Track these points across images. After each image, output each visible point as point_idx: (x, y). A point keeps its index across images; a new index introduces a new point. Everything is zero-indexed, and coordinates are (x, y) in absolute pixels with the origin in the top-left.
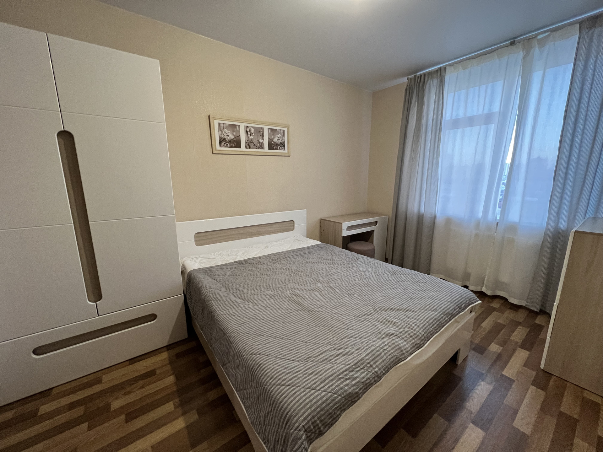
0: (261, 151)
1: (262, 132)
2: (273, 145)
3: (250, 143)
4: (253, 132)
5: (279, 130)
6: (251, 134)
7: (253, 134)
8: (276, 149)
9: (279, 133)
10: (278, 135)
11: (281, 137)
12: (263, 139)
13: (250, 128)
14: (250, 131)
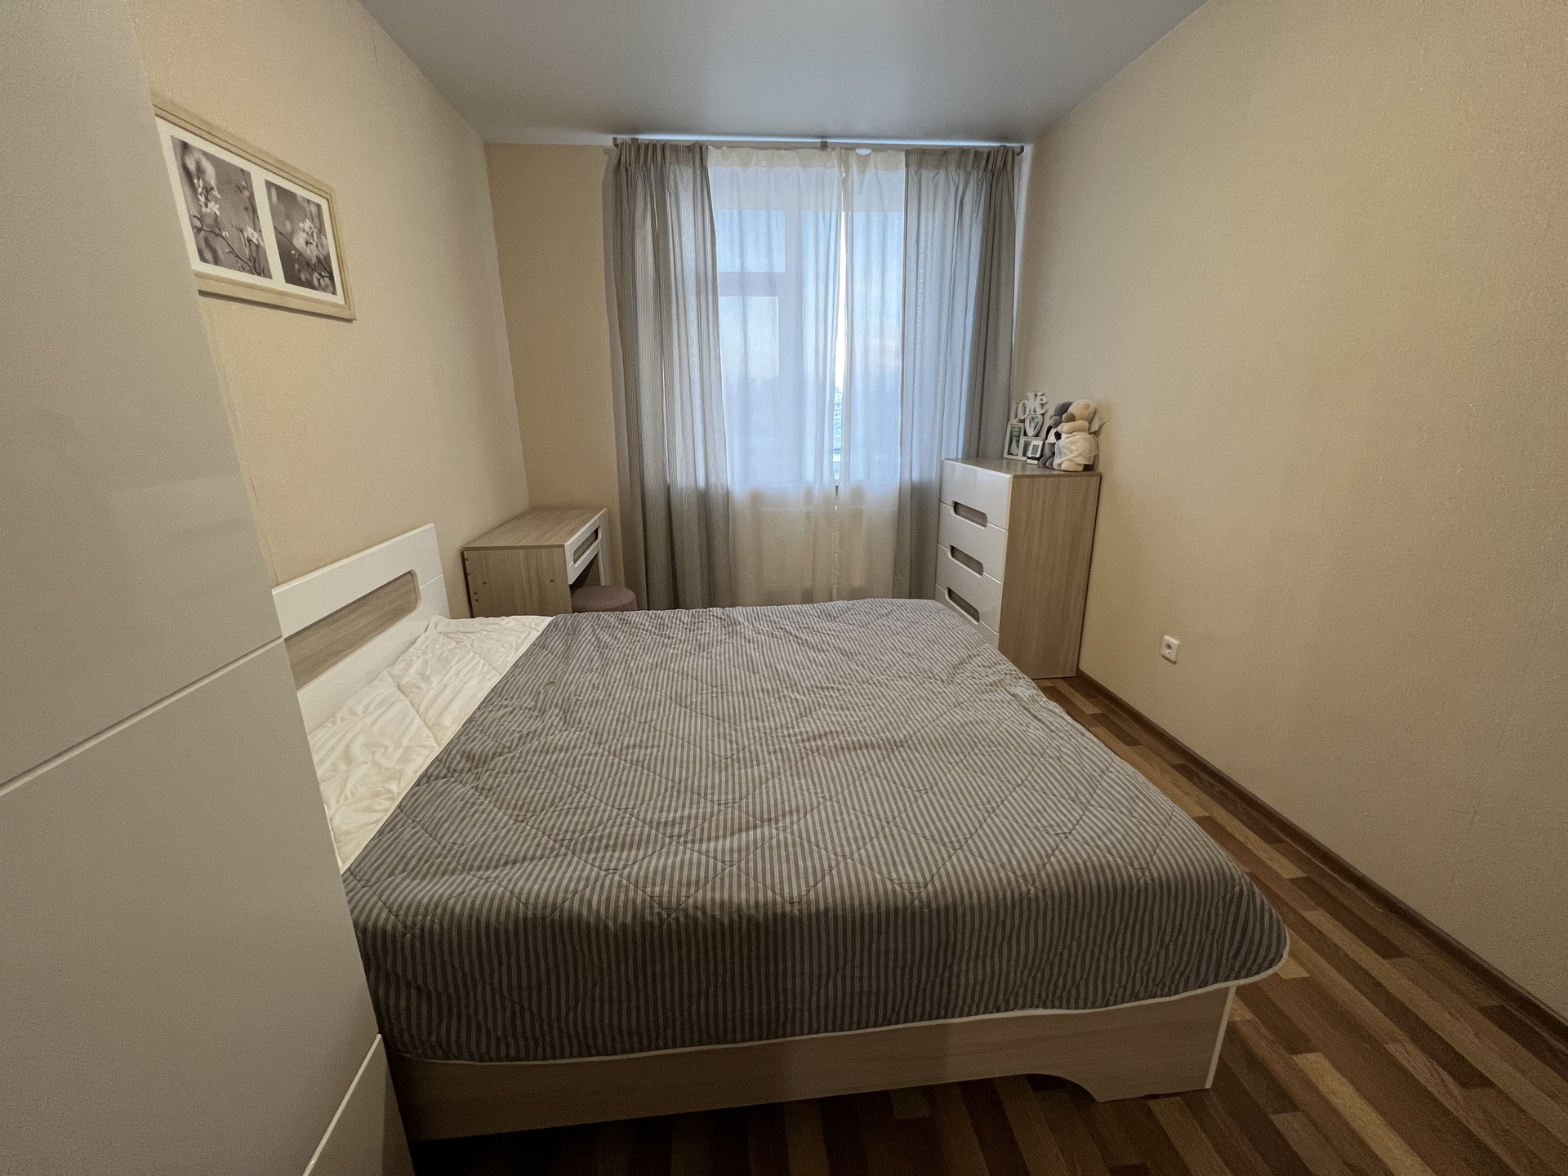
0: (258, 283)
1: (246, 193)
2: (297, 266)
3: (211, 237)
4: (213, 183)
5: (303, 198)
6: (207, 192)
7: (216, 193)
8: (309, 285)
9: (306, 217)
10: (303, 221)
11: (315, 235)
12: (256, 228)
13: (197, 155)
14: (200, 171)
